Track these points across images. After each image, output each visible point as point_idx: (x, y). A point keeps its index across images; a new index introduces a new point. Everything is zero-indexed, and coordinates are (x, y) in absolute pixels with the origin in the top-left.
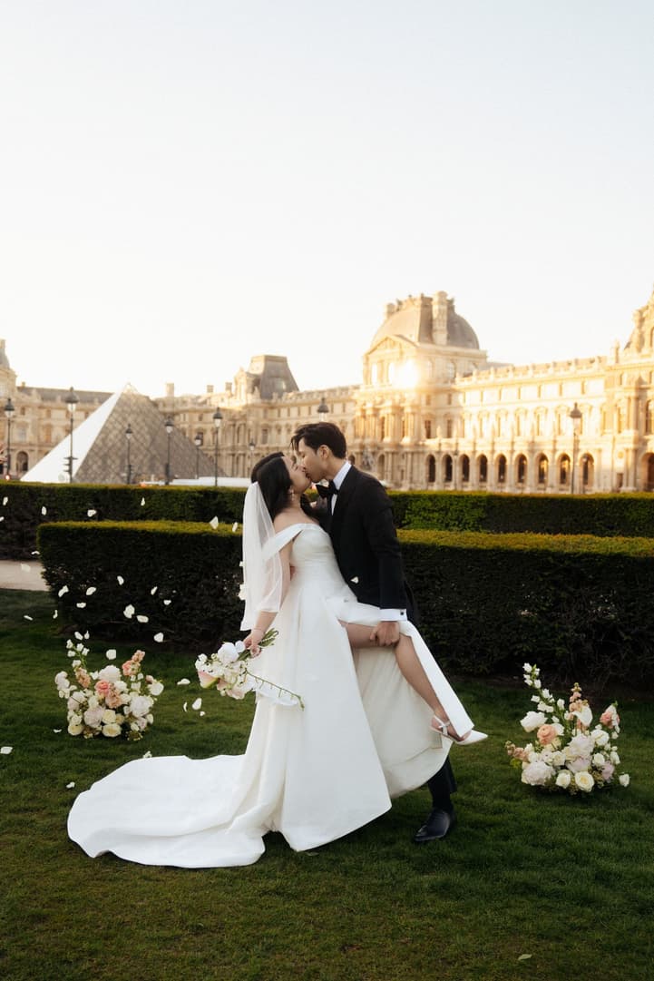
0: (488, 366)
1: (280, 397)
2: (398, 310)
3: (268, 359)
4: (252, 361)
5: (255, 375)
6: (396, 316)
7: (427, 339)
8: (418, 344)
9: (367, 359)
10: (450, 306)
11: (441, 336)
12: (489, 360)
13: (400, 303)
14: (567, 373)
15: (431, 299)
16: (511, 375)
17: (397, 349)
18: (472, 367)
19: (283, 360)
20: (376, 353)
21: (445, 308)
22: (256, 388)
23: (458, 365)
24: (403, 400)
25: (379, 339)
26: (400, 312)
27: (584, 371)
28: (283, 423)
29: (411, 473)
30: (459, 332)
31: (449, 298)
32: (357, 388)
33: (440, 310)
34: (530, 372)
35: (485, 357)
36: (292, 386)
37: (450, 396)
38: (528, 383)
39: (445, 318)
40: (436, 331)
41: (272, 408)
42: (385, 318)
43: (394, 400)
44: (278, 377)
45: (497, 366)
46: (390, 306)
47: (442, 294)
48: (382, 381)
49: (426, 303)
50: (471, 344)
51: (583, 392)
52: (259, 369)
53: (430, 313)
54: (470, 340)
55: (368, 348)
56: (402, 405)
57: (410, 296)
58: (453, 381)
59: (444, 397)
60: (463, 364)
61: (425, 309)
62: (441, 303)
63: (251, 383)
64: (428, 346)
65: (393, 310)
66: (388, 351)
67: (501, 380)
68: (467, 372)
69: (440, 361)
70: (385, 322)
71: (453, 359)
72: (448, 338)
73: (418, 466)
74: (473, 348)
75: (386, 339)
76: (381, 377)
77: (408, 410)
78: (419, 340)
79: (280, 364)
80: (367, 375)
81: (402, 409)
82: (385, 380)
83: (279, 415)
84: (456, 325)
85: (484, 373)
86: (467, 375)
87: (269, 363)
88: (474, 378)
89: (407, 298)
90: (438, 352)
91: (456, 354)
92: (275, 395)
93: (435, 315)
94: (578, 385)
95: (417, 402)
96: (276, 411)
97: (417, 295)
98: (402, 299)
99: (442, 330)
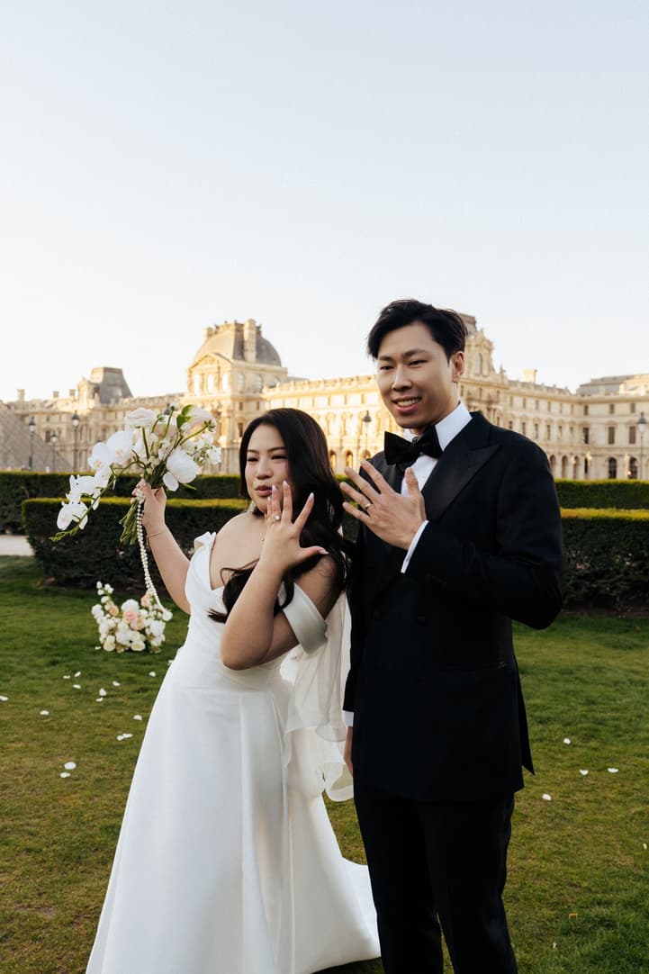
0: (288, 380)
1: (117, 401)
2: (216, 333)
3: (106, 370)
4: (93, 371)
5: (96, 384)
6: (214, 338)
7: (239, 357)
8: (232, 361)
9: (191, 372)
10: (258, 332)
11: (251, 354)
12: (290, 375)
13: (217, 327)
14: (350, 387)
15: (242, 325)
16: (307, 388)
17: (215, 365)
18: (276, 381)
19: (119, 372)
20: (198, 367)
21: (254, 332)
22: (96, 395)
23: (265, 378)
24: (220, 406)
25: (201, 356)
26: (218, 335)
27: (364, 386)
28: (119, 424)
29: (228, 465)
30: (266, 352)
31: (257, 324)
32: (182, 395)
33: (250, 335)
34: (322, 385)
35: (286, 373)
36: (127, 394)
37: (258, 403)
38: (320, 394)
39: (254, 340)
40: (247, 350)
41: (110, 411)
42: (205, 338)
43: (212, 406)
44: (115, 385)
45: (296, 380)
46: (209, 329)
47: (252, 322)
48: (203, 390)
49: (239, 328)
50: (275, 362)
51: (363, 402)
52: (98, 378)
53: (242, 337)
54: (275, 359)
55: (191, 363)
56: (219, 410)
57: (226, 322)
58: (261, 392)
59: (253, 405)
60: (269, 378)
61: (239, 334)
62: (250, 328)
63: (91, 390)
64: (241, 363)
65: (211, 333)
66: (208, 366)
67: (299, 391)
68: (272, 384)
69: (251, 376)
70: (206, 342)
71: (261, 373)
72: (257, 357)
73: (233, 460)
74: (277, 365)
75: (206, 356)
76: (202, 387)
77: (224, 414)
78: (234, 357)
79: (117, 375)
80: (190, 384)
81: (219, 414)
82: (205, 388)
83: (116, 417)
84: (263, 347)
85: (285, 385)
86: (272, 387)
87: (107, 373)
88: (277, 389)
89: (223, 323)
90: (249, 368)
91: (263, 370)
92: (113, 401)
93: (246, 337)
94: (358, 397)
95: (232, 408)
96: (113, 414)
97: (231, 321)
98: (219, 324)
99: (252, 351)
